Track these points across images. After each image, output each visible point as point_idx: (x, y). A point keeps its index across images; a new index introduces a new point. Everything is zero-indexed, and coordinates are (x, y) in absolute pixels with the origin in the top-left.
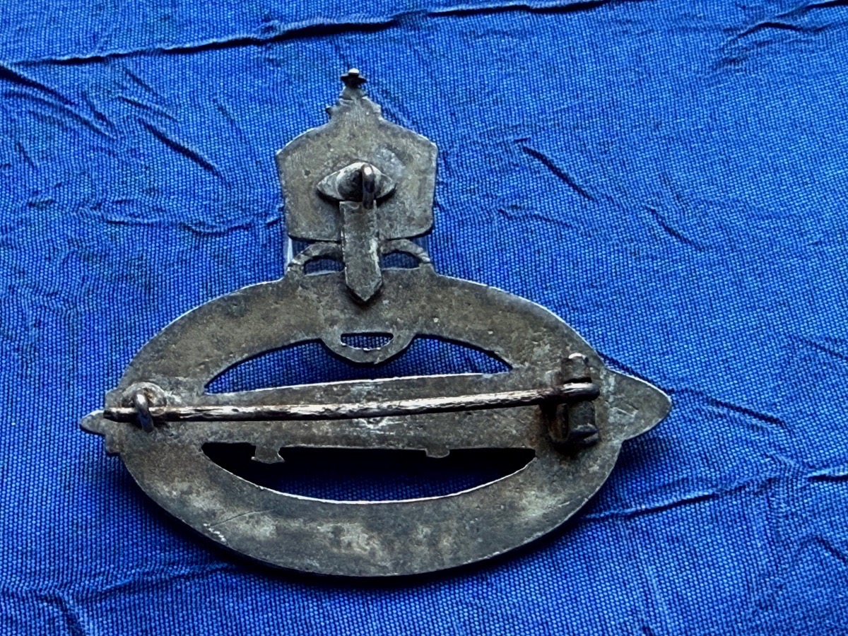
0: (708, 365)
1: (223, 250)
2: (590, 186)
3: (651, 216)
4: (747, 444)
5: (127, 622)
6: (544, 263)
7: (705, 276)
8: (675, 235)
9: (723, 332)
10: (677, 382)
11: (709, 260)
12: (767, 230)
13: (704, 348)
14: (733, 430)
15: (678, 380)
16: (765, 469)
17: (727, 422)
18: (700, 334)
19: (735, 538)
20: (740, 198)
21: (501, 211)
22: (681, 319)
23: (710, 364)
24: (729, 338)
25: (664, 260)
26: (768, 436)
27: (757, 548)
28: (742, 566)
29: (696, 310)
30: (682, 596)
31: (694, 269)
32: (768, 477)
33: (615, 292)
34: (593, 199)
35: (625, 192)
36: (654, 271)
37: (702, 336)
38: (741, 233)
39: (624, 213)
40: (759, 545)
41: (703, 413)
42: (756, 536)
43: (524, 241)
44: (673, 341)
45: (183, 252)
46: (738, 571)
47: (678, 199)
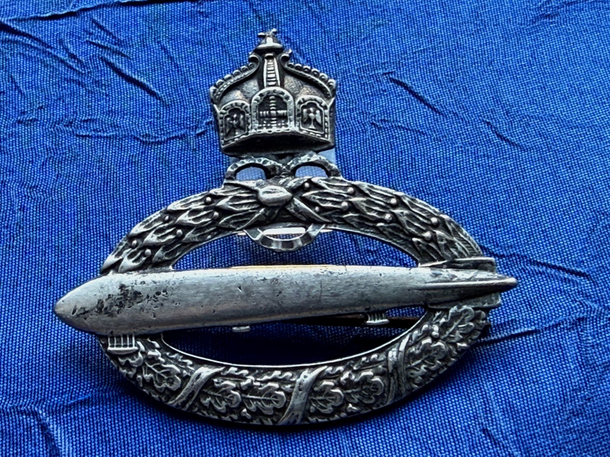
0: (531, 235)
1: (163, 154)
2: (441, 105)
3: (486, 127)
4: (561, 293)
5: (86, 427)
6: (405, 160)
7: (528, 169)
8: (505, 140)
9: (543, 210)
10: (507, 248)
11: (531, 158)
12: (575, 136)
13: (528, 222)
14: (550, 283)
15: (508, 247)
16: (575, 311)
17: (545, 277)
18: (525, 212)
19: (554, 361)
20: (554, 114)
21: (373, 124)
22: (510, 201)
23: (533, 234)
24: (547, 214)
25: (497, 158)
26: (577, 286)
27: (571, 370)
28: (559, 382)
29: (522, 194)
30: (513, 405)
31: (520, 164)
32: (578, 317)
33: (460, 181)
34: (442, 114)
35: (467, 109)
36: (489, 166)
37: (527, 213)
38: (555, 138)
39: (466, 124)
40: (572, 367)
41: (527, 271)
42: (570, 360)
43: (391, 145)
44: (504, 218)
45: (133, 156)
46: (556, 387)
47: (507, 115)
